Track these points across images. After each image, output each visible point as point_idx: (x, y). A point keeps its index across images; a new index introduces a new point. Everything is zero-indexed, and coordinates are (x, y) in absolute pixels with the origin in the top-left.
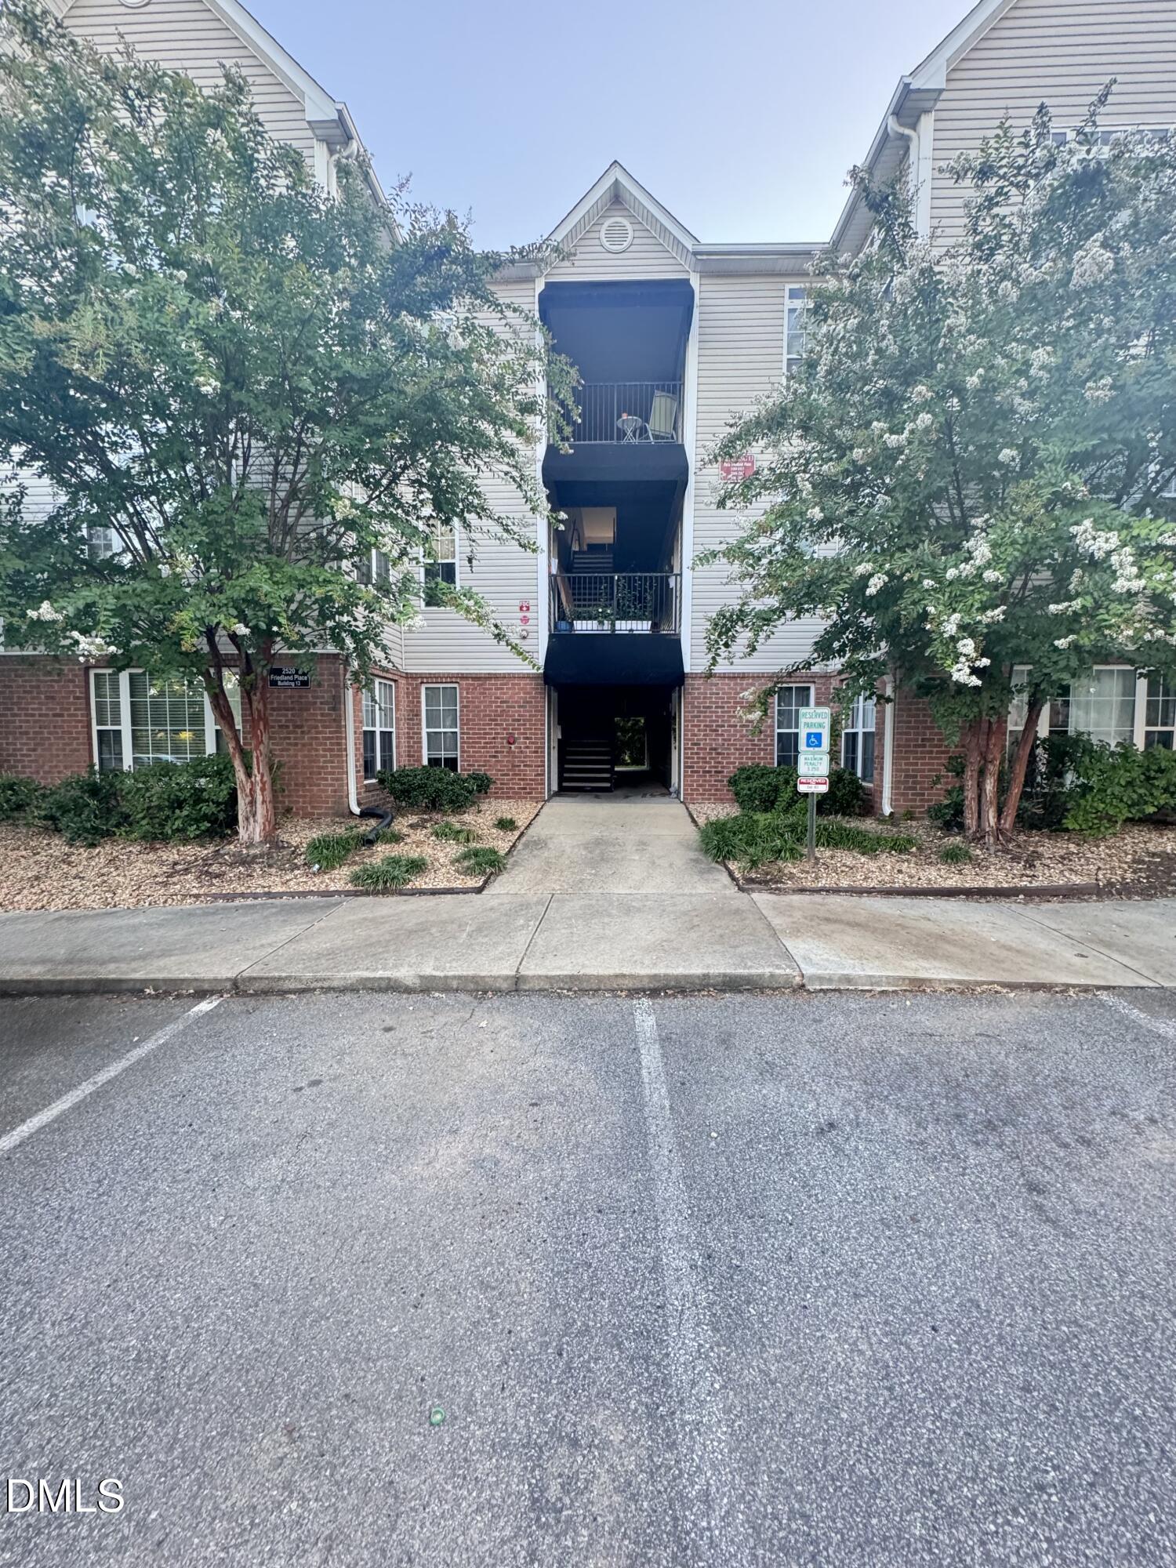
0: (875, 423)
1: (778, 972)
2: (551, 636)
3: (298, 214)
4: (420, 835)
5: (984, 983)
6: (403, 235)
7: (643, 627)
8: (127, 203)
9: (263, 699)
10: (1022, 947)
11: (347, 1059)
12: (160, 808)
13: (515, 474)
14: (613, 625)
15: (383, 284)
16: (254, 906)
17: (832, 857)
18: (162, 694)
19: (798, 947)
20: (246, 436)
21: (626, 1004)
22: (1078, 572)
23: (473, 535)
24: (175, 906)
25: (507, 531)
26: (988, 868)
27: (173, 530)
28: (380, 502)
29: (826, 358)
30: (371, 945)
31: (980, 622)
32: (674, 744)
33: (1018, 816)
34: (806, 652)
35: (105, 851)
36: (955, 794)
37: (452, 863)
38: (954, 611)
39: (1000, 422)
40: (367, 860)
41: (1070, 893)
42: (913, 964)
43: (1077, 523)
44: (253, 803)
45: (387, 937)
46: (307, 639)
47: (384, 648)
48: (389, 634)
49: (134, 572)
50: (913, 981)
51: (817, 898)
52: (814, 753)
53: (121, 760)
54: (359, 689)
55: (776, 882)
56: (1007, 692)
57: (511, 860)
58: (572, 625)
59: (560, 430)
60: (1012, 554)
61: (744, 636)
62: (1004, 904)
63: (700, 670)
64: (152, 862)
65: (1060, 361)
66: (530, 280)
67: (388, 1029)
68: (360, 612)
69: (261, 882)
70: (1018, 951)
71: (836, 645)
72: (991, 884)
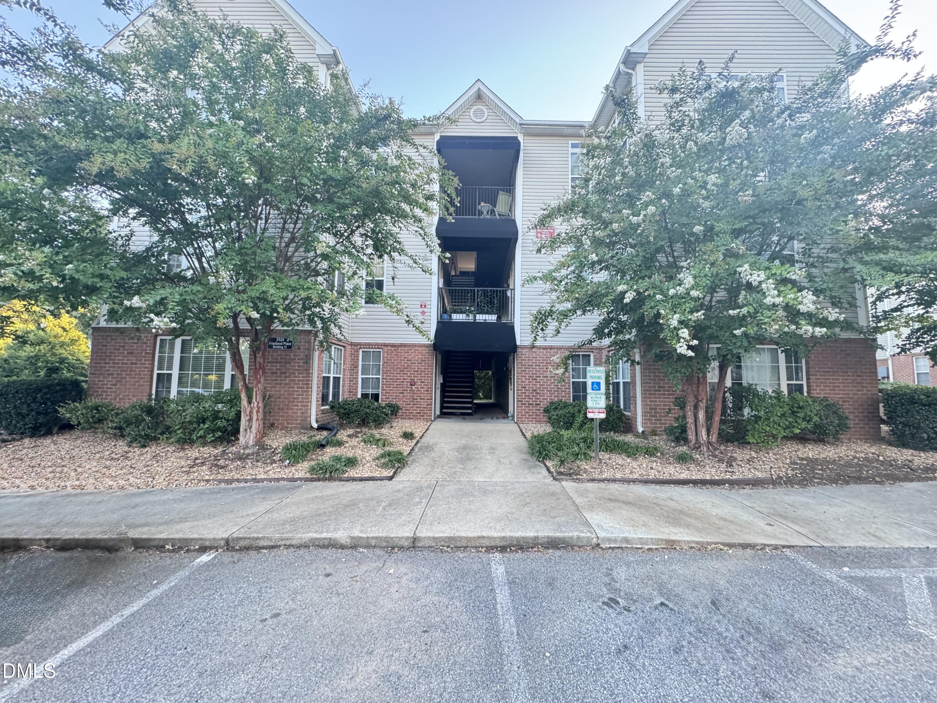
0: (624, 211)
1: (582, 535)
2: (438, 322)
3: (307, 96)
4: (354, 442)
5: (713, 543)
6: (364, 109)
7: (492, 318)
8: (215, 87)
9: (263, 355)
10: (732, 519)
11: (299, 597)
12: (191, 423)
13: (422, 232)
14: (475, 317)
15: (353, 132)
16: (245, 487)
17: (610, 459)
18: (201, 352)
19: (594, 518)
20: (268, 208)
21: (485, 557)
22: (743, 293)
23: (396, 265)
24: (192, 487)
25: (415, 263)
26: (705, 466)
27: (220, 257)
28: (343, 245)
29: (596, 177)
30: (319, 515)
31: (690, 319)
32: (511, 387)
33: (719, 434)
34: (589, 335)
35: (152, 449)
36: (680, 420)
37: (374, 460)
38: (675, 312)
39: (692, 212)
40: (320, 458)
41: (756, 483)
42: (667, 530)
43: (740, 266)
44: (250, 420)
45: (331, 509)
46: (294, 321)
47: (340, 327)
48: (343, 319)
49: (193, 281)
50: (668, 541)
51: (602, 485)
52: (596, 394)
53: (169, 392)
54: (322, 351)
55: (576, 475)
56: (707, 360)
57: (411, 458)
58: (450, 316)
59: (447, 209)
60: (706, 282)
61: (552, 325)
62: (717, 490)
63: (527, 343)
64: (180, 458)
65: (723, 181)
66: (433, 134)
67: (328, 575)
68: (327, 306)
69: (251, 471)
70: (731, 522)
71: (606, 331)
72: (708, 477)
